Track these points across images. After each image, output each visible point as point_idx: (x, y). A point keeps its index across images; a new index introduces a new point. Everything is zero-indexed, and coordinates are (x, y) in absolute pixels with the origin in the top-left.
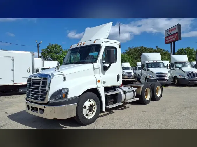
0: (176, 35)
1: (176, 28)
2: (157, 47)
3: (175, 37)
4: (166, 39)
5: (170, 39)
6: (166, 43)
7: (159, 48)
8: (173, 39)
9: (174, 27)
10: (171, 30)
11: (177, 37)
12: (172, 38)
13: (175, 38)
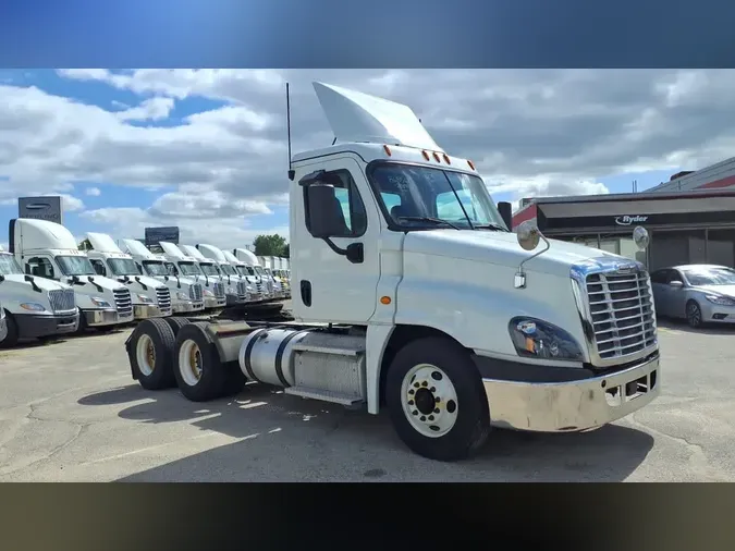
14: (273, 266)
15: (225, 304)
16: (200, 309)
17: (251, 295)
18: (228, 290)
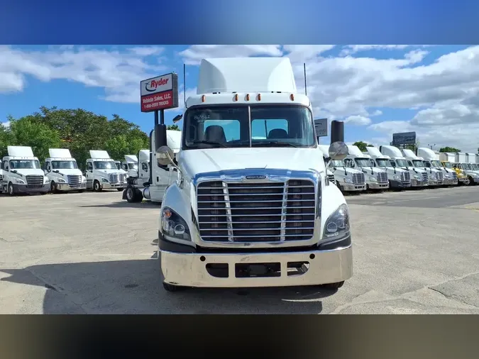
0: (168, 96)
1: (167, 80)
2: (115, 116)
3: (165, 100)
4: (145, 101)
5: (154, 102)
6: (144, 109)
7: (121, 120)
8: (161, 104)
9: (164, 78)
10: (156, 81)
11: (170, 101)
12: (160, 101)
13: (167, 103)
14: (457, 159)
15: (388, 187)
16: (361, 189)
17: (417, 182)
18: (390, 177)
